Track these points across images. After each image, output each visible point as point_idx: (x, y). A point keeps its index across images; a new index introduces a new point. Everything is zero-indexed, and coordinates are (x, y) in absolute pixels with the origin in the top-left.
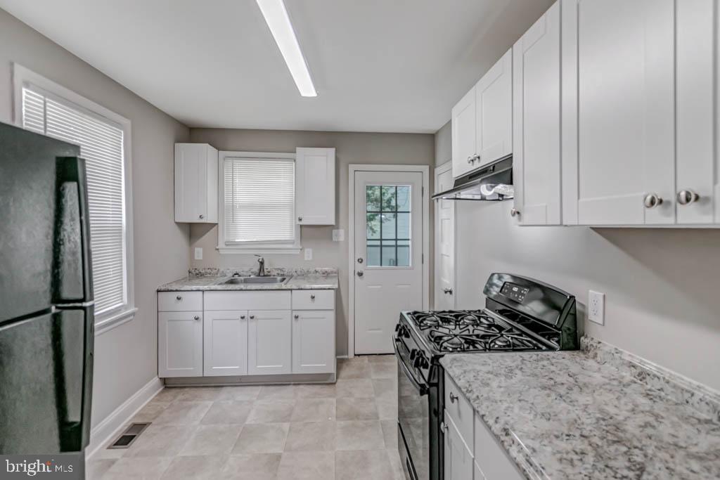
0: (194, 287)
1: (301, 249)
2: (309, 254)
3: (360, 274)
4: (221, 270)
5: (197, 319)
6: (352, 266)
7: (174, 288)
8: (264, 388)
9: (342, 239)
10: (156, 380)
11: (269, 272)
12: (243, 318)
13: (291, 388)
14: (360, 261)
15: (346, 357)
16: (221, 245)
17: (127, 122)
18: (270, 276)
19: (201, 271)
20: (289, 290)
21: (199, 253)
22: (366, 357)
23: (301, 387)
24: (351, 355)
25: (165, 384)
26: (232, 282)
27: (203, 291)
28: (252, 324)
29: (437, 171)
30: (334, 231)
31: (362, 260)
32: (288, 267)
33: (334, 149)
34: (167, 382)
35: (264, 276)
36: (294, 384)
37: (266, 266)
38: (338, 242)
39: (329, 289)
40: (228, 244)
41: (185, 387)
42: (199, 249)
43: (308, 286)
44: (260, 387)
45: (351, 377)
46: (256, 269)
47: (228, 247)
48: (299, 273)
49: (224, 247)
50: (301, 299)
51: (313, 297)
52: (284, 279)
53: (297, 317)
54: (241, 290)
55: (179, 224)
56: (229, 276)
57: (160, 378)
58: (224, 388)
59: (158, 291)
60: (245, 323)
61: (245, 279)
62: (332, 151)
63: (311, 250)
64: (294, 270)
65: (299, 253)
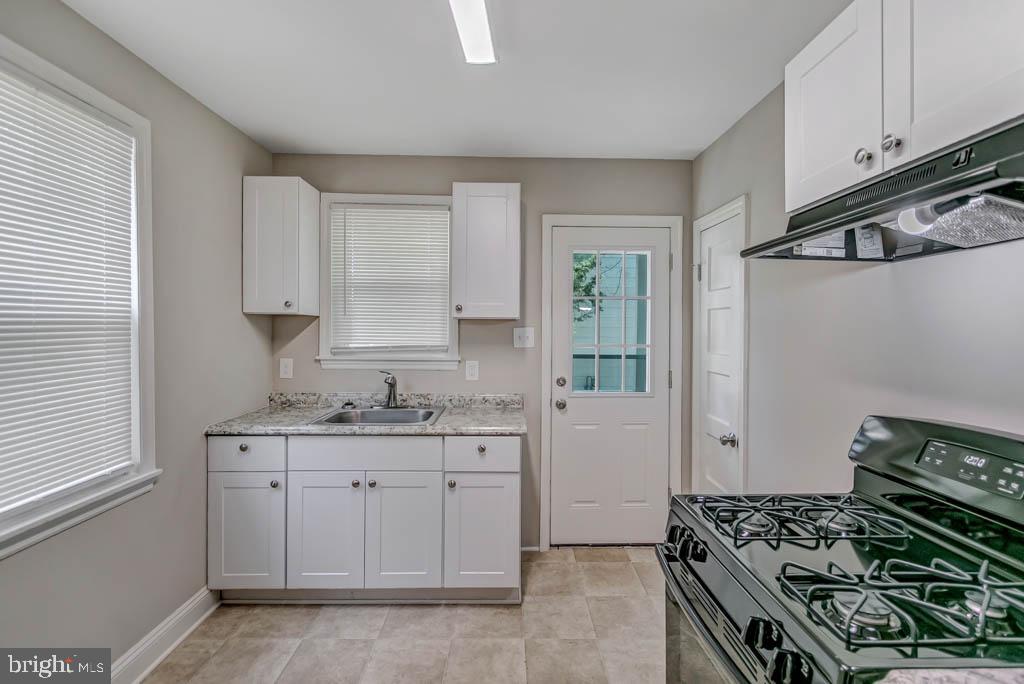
0: (270, 429)
1: (459, 362)
2: (473, 369)
3: (561, 406)
4: (325, 395)
5: (274, 485)
6: (548, 392)
7: (236, 429)
8: (394, 611)
9: (530, 343)
10: (203, 594)
11: (404, 401)
12: (356, 485)
13: (442, 613)
14: (561, 382)
15: (535, 549)
16: (324, 354)
17: (145, 124)
18: (405, 407)
19: (289, 397)
20: (438, 435)
21: (287, 367)
22: (570, 549)
23: (460, 611)
24: (544, 547)
25: (221, 598)
26: (340, 419)
27: (286, 436)
28: (373, 494)
29: (699, 225)
30: (517, 331)
31: (564, 381)
32: (437, 391)
33: (517, 186)
34: (225, 595)
35: (396, 407)
36: (446, 605)
37: (399, 389)
38: (523, 350)
39: (511, 435)
40: (336, 351)
41: (255, 605)
42: (286, 360)
43: (473, 429)
44: (386, 611)
45: (546, 592)
46: (382, 396)
47: (337, 357)
48: (455, 402)
49: (329, 356)
50: (460, 452)
51: (482, 450)
52: (431, 414)
53: (452, 485)
54: (354, 435)
55: (250, 316)
56: (337, 408)
57: (211, 591)
58: (324, 608)
59: (207, 435)
60: (359, 493)
61: (363, 413)
62: (514, 188)
63: (476, 363)
64: (447, 398)
65: (456, 368)
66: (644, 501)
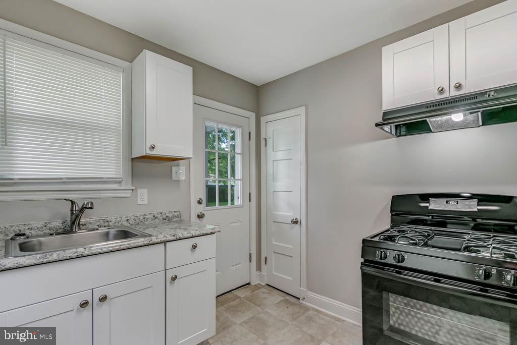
1: (133, 190)
2: (143, 195)
3: (200, 216)
6: (193, 208)
9: (183, 177)
12: (83, 305)
14: (200, 202)
20: (162, 242)
29: (263, 120)
30: (174, 168)
31: (202, 201)
33: (191, 69)
38: (178, 181)
39: (212, 233)
43: (186, 233)
48: (132, 221)
53: (174, 279)
54: (82, 256)
63: (146, 191)
64: (124, 219)
65: (129, 195)
66: (240, 264)
